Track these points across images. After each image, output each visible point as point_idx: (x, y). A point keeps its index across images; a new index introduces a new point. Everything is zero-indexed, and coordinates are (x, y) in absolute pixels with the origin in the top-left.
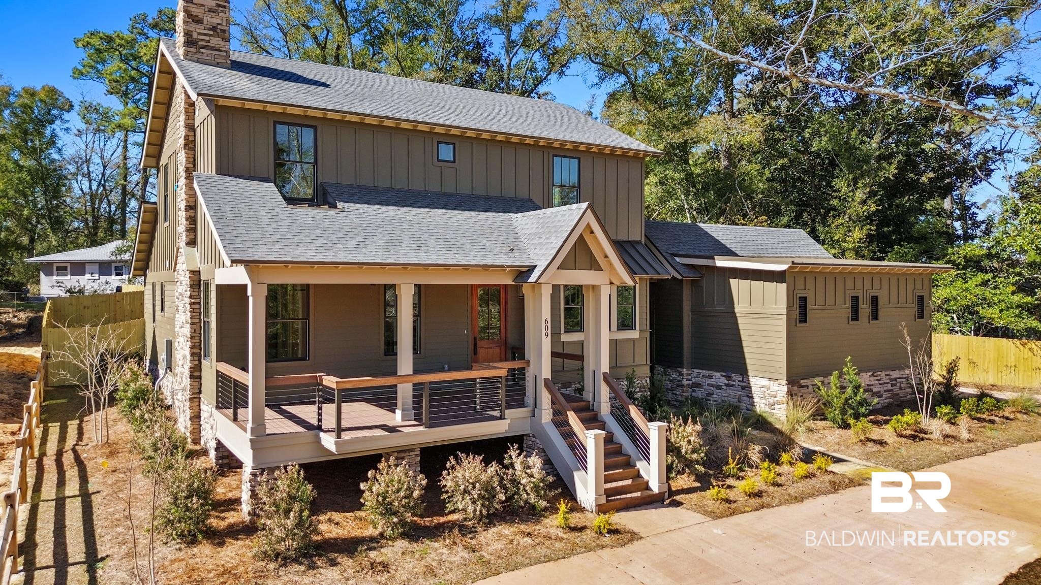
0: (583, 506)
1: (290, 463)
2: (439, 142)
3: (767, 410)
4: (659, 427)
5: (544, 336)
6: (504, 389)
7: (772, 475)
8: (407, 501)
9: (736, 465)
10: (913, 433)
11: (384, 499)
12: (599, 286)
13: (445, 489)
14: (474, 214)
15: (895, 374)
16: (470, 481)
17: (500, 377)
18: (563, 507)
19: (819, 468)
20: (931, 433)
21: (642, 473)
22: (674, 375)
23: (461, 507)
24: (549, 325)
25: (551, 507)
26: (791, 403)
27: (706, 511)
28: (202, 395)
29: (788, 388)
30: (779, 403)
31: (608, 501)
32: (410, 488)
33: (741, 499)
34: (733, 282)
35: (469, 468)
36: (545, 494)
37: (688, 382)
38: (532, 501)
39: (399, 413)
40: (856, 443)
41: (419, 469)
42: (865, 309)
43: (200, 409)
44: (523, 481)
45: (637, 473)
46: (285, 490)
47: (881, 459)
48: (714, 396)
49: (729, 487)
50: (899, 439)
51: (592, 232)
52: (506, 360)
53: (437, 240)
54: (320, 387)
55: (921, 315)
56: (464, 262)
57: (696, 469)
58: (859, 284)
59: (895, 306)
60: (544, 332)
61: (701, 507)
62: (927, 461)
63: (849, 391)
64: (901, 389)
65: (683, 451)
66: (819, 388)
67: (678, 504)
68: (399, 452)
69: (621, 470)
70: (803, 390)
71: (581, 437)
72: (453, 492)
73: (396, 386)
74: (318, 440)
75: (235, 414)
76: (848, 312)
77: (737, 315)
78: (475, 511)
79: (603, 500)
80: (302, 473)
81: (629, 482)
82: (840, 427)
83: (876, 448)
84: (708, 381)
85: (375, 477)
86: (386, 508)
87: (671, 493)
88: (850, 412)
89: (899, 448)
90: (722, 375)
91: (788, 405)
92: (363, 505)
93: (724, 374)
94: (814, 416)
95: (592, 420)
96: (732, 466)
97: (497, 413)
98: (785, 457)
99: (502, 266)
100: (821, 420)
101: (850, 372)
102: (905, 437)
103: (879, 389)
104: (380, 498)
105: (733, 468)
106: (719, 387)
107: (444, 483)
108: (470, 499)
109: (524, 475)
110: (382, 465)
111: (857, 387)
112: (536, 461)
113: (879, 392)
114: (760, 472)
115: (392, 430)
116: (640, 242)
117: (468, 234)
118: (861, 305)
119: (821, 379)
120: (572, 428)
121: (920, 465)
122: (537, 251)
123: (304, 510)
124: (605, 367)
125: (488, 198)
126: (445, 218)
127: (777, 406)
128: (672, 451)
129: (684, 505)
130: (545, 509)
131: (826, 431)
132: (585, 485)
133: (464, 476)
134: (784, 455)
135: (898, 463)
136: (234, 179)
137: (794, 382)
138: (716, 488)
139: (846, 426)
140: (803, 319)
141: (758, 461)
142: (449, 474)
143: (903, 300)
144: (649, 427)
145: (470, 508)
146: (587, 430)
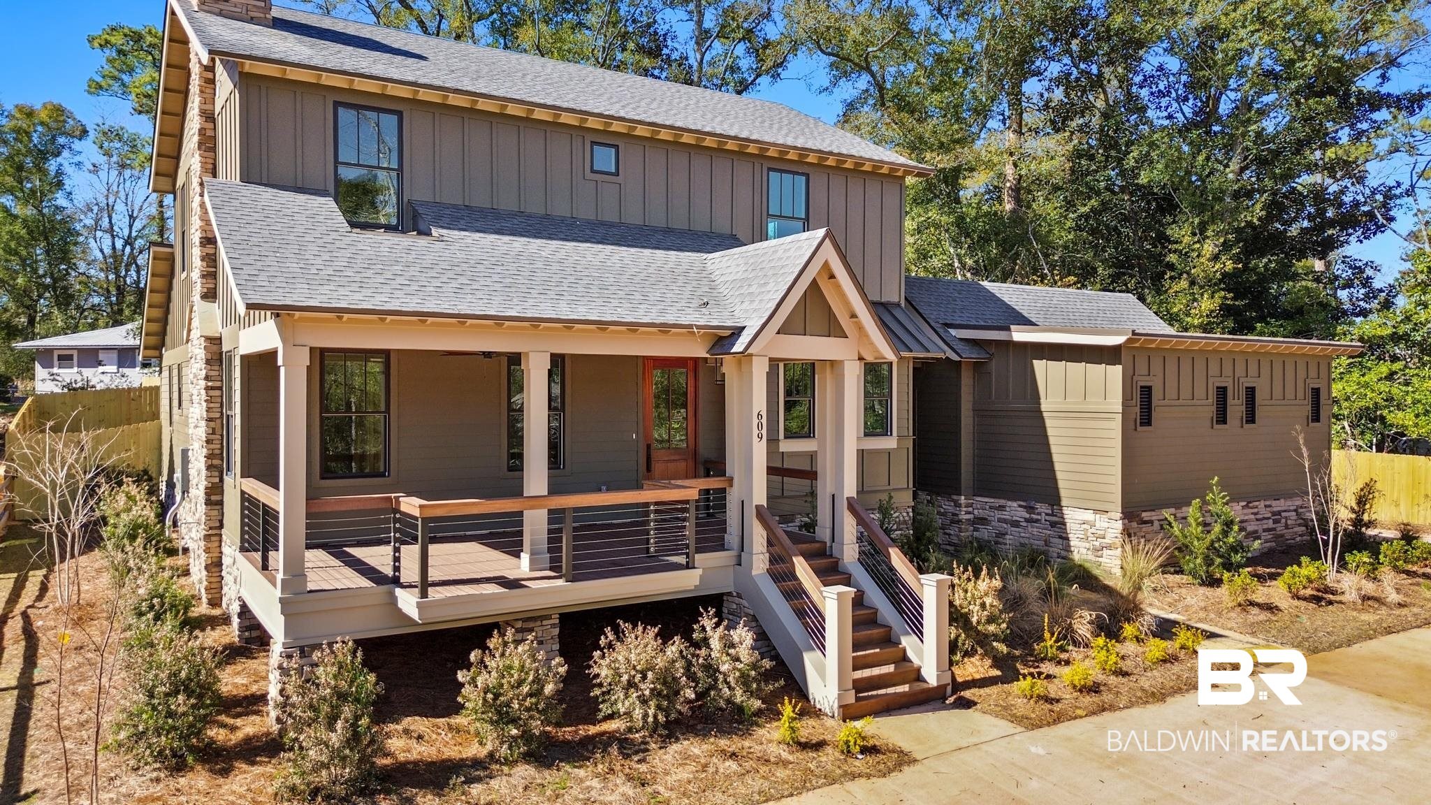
0: (818, 706)
1: (339, 639)
2: (593, 143)
3: (1091, 557)
4: (938, 582)
5: (755, 439)
6: (693, 521)
7: (1113, 658)
8: (534, 700)
9: (1056, 641)
10: (1315, 593)
11: (496, 696)
12: (842, 362)
13: (598, 681)
14: (647, 252)
15: (1279, 505)
16: (638, 668)
17: (687, 502)
18: (788, 710)
19: (1182, 647)
20: (1343, 593)
21: (910, 654)
22: (947, 506)
23: (622, 710)
24: (764, 421)
25: (768, 710)
26: (1128, 548)
27: (1014, 715)
28: (223, 531)
29: (1124, 524)
30: (1109, 547)
31: (858, 699)
32: (540, 680)
33: (1068, 696)
34: (1039, 365)
35: (636, 647)
36: (759, 689)
37: (968, 516)
38: (738, 700)
39: (525, 557)
40: (1233, 608)
41: (556, 647)
42: (1236, 407)
43: (221, 553)
44: (724, 668)
45: (901, 654)
46: (328, 684)
47: (1274, 632)
48: (1008, 537)
49: (1049, 677)
50: (1296, 602)
51: (832, 276)
52: (696, 476)
53: (588, 286)
54: (398, 516)
55: (1316, 418)
56: (629, 319)
57: (993, 648)
58: (1228, 370)
59: (1279, 402)
60: (755, 432)
61: (1005, 708)
62: (1343, 637)
63: (1217, 528)
64: (1287, 527)
65: (974, 620)
66: (1170, 524)
67: (968, 704)
68: (525, 620)
69: (878, 650)
70: (1146, 528)
71: (815, 597)
72: (610, 684)
73: (521, 514)
74: (393, 600)
75: (265, 559)
76: (1210, 410)
77: (1045, 414)
78: (646, 716)
79: (851, 698)
80: (359, 654)
81: (890, 668)
82: (1203, 584)
83: (1264, 616)
84: (998, 514)
85: (482, 661)
86: (499, 713)
87: (957, 686)
88: (1218, 561)
89: (1298, 616)
90: (1020, 506)
91: (1124, 551)
92: (462, 707)
93: (1022, 503)
94: (1165, 566)
95: (830, 572)
96: (1049, 643)
97: (681, 560)
98: (1129, 630)
99: (690, 326)
100: (1176, 572)
101: (1218, 500)
102: (1305, 599)
103: (1256, 528)
104: (490, 696)
105: (1051, 647)
106: (1015, 524)
107: (596, 670)
108: (639, 697)
109: (725, 658)
110: (493, 643)
111: (1229, 524)
112: (743, 636)
113: (1256, 532)
114: (1092, 653)
115: (512, 584)
116: (898, 305)
117: (637, 280)
118: (1230, 401)
119: (1173, 510)
120: (800, 584)
121: (1335, 642)
122: (744, 306)
123: (363, 715)
124: (850, 488)
125: (668, 231)
126: (601, 256)
127: (1105, 552)
128: (956, 620)
129: (979, 706)
130: (759, 713)
131: (1184, 591)
132: (822, 673)
133: (628, 660)
134: (1126, 626)
135: (1299, 639)
136: (270, 190)
137: (1134, 515)
138: (1029, 678)
139: (1214, 582)
140: (1146, 419)
141: (1088, 636)
142: (603, 657)
143: (1290, 394)
144: (922, 581)
145: (637, 711)
146: (825, 585)
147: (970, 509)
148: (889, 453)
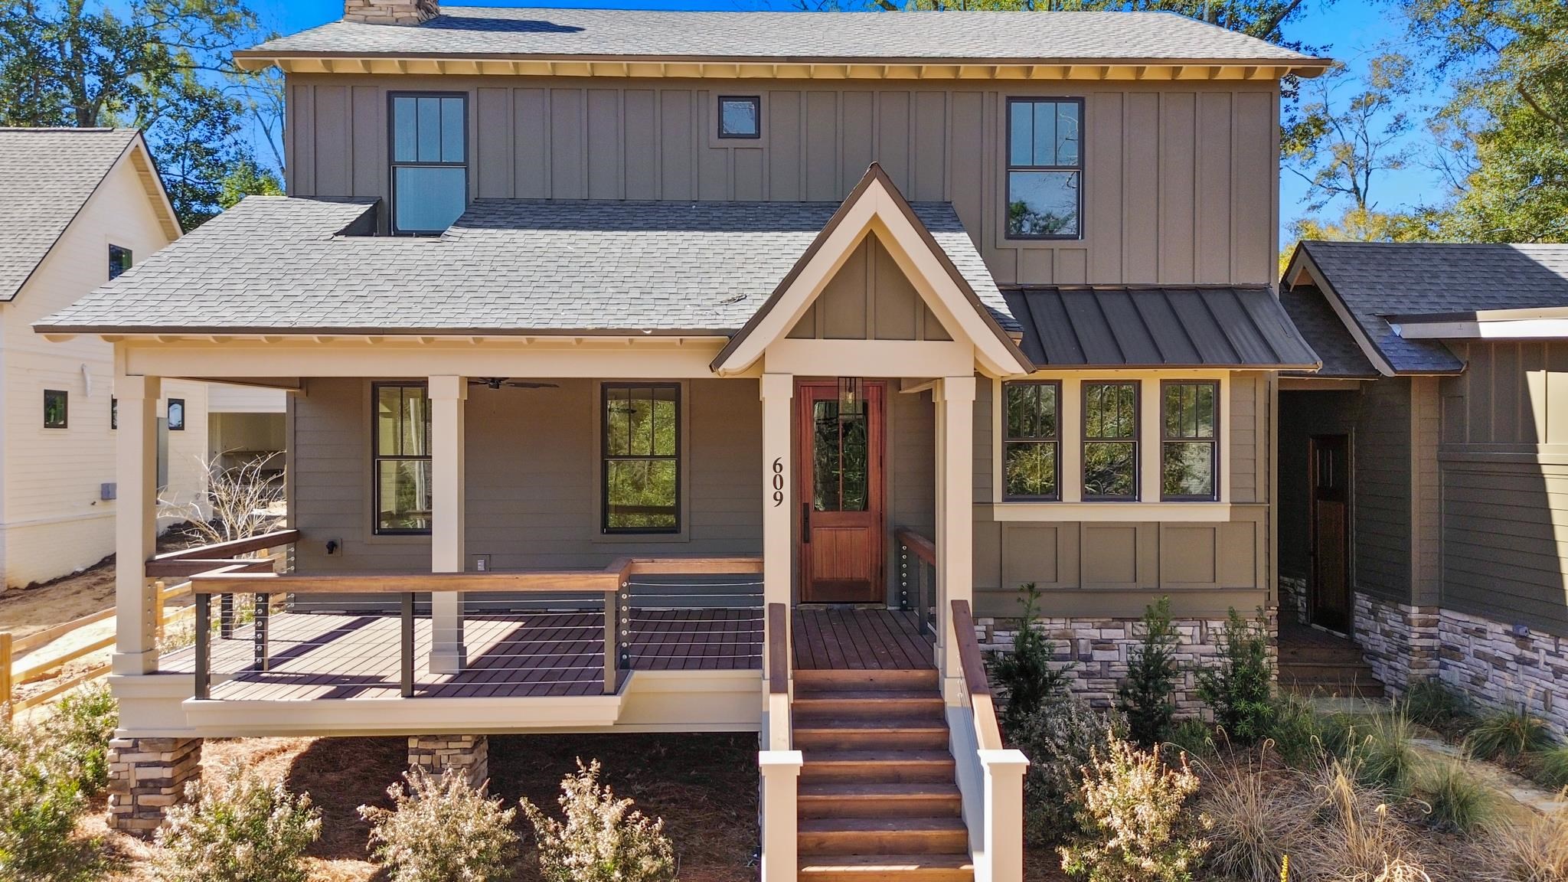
2: (721, 99)
4: (991, 766)
5: (769, 501)
24: (786, 474)
34: (1535, 380)
37: (1426, 642)
48: (1488, 684)
51: (897, 242)
60: (770, 491)
77: (1545, 469)
84: (1476, 644)
90: (1507, 633)
93: (1510, 628)
106: (1500, 664)
116: (1264, 289)
147: (1433, 630)
148: (1213, 528)
